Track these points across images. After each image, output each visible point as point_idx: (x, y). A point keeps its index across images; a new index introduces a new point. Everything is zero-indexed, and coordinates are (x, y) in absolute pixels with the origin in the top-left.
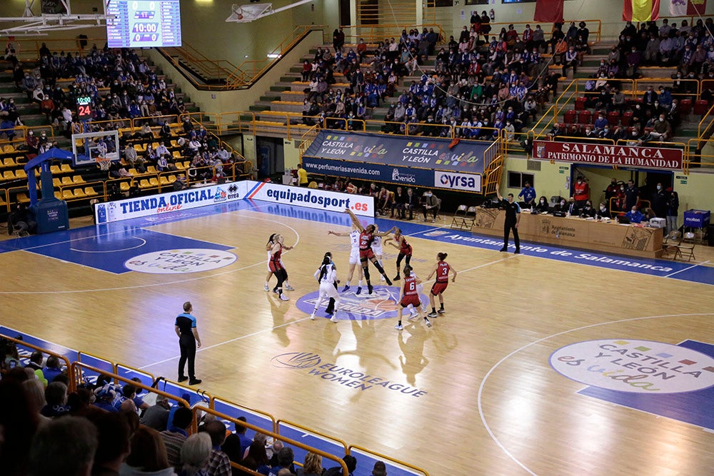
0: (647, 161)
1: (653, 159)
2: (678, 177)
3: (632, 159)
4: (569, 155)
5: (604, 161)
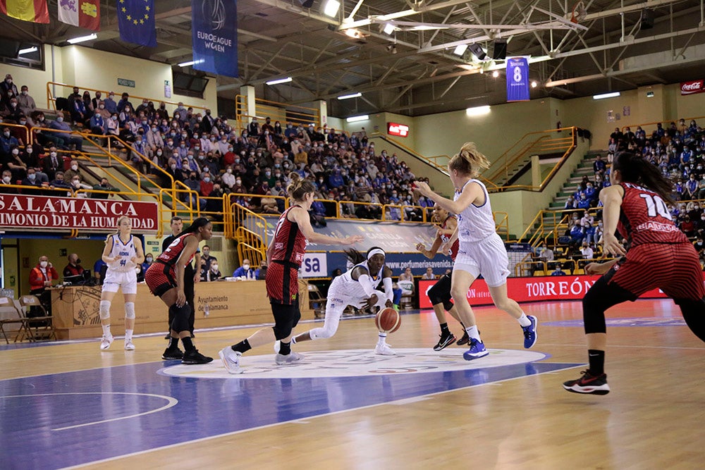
2: (149, 243)
3: (100, 218)
4: (5, 216)
5: (62, 223)
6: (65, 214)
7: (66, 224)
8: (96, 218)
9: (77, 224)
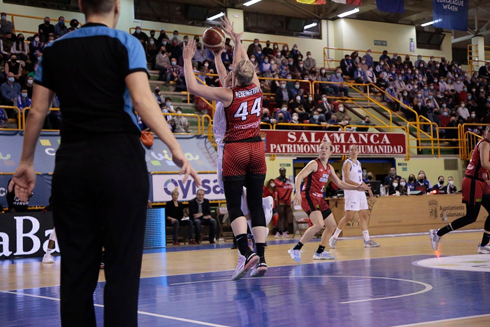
0: (376, 147)
1: (381, 145)
2: (399, 164)
3: (363, 146)
4: (296, 146)
5: (335, 151)
6: (337, 144)
7: (338, 151)
8: (360, 146)
9: (346, 151)
